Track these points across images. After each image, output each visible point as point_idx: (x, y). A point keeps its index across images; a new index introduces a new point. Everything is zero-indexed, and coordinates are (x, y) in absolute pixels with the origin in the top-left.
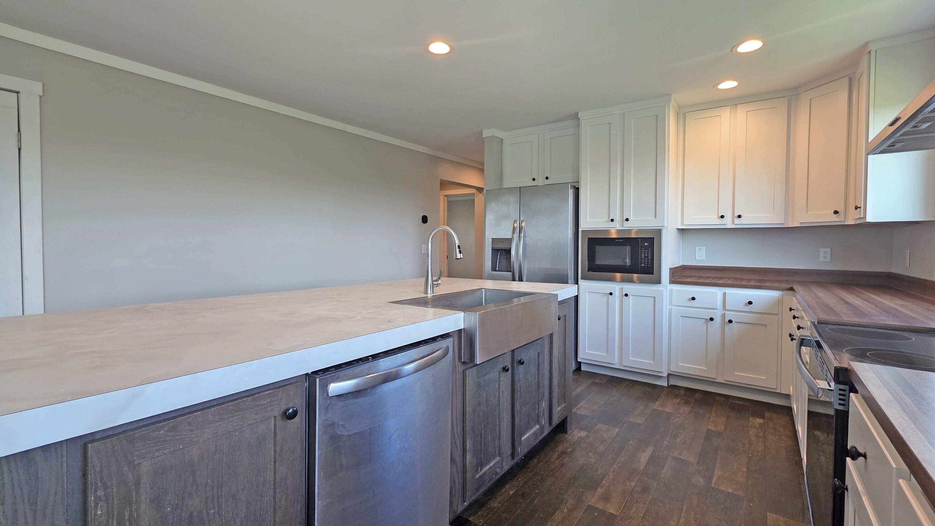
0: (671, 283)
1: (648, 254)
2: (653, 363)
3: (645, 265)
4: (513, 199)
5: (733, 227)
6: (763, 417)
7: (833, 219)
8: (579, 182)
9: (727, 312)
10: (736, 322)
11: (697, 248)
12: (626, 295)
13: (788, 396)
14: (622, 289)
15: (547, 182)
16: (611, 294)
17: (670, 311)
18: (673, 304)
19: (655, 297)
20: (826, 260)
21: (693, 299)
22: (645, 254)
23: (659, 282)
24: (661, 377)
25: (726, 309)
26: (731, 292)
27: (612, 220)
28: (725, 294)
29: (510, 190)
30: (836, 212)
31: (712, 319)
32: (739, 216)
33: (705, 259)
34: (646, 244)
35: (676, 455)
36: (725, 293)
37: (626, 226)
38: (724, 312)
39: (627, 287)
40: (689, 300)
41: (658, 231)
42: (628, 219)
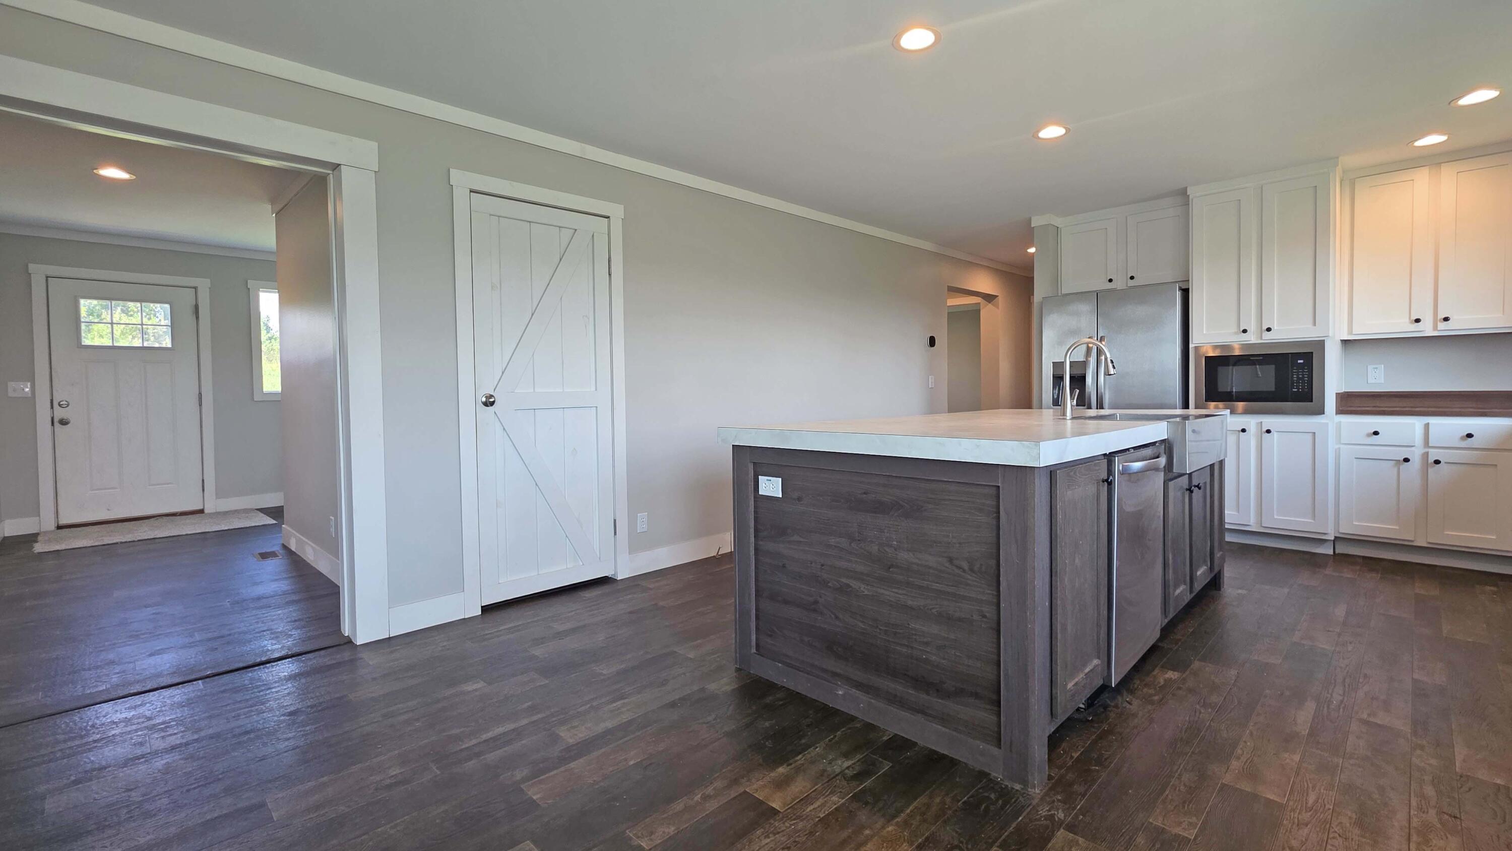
0: (1340, 414)
1: (1303, 375)
2: (1312, 521)
3: (1298, 390)
4: (1085, 308)
5: (1435, 334)
8: (1189, 280)
9: (1431, 450)
10: (1445, 463)
11: (1370, 368)
12: (1268, 431)
14: (1260, 424)
15: (1131, 283)
16: (1244, 430)
17: (1338, 450)
18: (1342, 442)
19: (1315, 433)
21: (1376, 433)
22: (1298, 375)
23: (1321, 411)
24: (1322, 541)
25: (1430, 445)
26: (1436, 422)
27: (1245, 331)
28: (1427, 426)
29: (1081, 296)
31: (1406, 460)
32: (1446, 319)
33: (1383, 382)
34: (1300, 361)
36: (1428, 423)
37: (1268, 337)
38: (1426, 450)
39: (1269, 421)
40: (1368, 435)
41: (1321, 344)
42: (1270, 328)
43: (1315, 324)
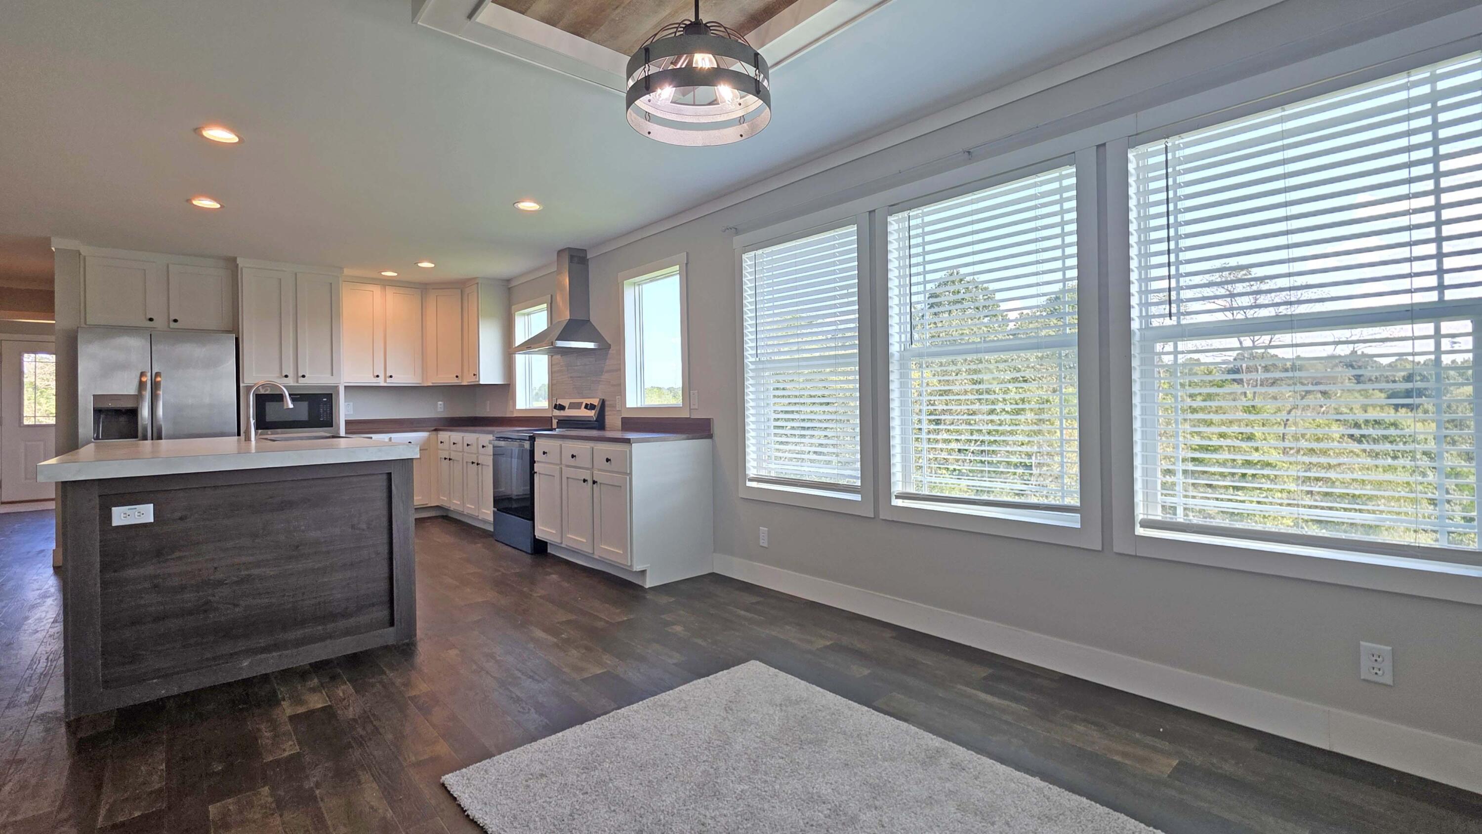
0: (346, 436)
1: (326, 409)
3: (324, 420)
4: (136, 344)
5: (385, 385)
7: (455, 381)
8: (238, 332)
13: (438, 507)
15: (174, 325)
20: (441, 411)
22: (323, 409)
23: (337, 435)
26: (396, 437)
27: (286, 376)
30: (457, 377)
32: (391, 377)
34: (324, 399)
36: (391, 437)
37: (304, 382)
41: (336, 388)
42: (303, 376)
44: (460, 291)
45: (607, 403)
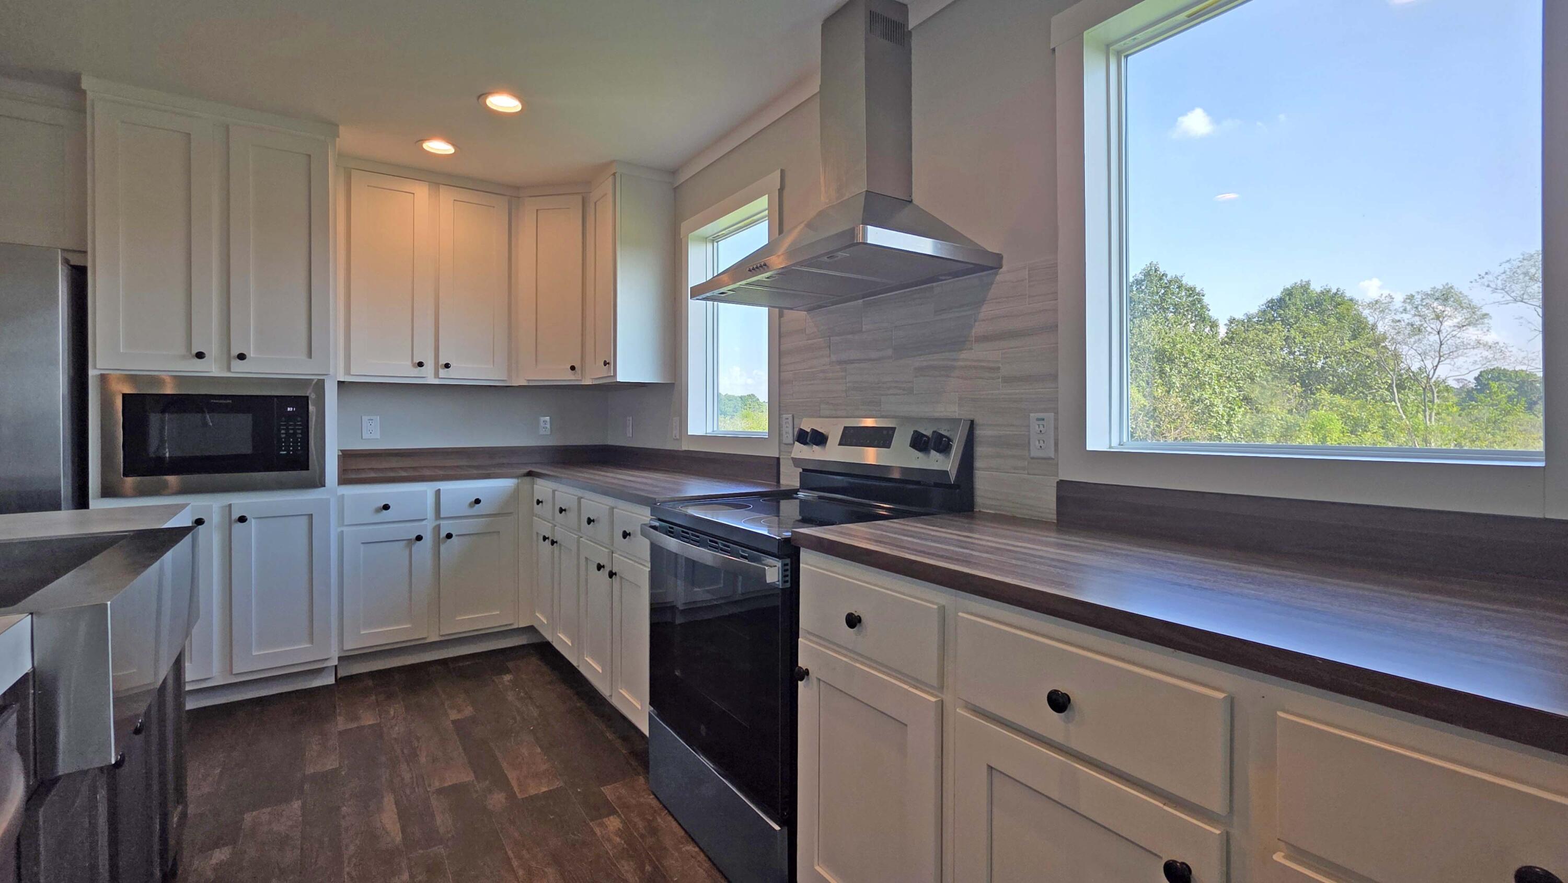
0: (342, 484)
1: (294, 429)
2: (310, 646)
3: (288, 453)
5: (437, 382)
6: (508, 671)
7: (568, 378)
8: (84, 251)
9: (442, 522)
10: (456, 535)
11: (365, 418)
12: (242, 519)
13: (531, 629)
14: (228, 508)
16: (202, 521)
17: (341, 535)
18: (346, 523)
19: (312, 514)
20: (545, 433)
21: (386, 507)
22: (287, 429)
23: (320, 483)
24: (323, 670)
25: (442, 516)
26: (448, 487)
27: (200, 355)
28: (438, 492)
30: (573, 368)
31: (419, 538)
32: (447, 366)
33: (379, 437)
34: (289, 409)
35: (437, 784)
36: (439, 490)
37: (240, 369)
38: (438, 523)
39: (241, 502)
40: (378, 510)
41: (320, 386)
42: (242, 357)
43: (310, 355)
44: (579, 198)
45: (978, 432)
